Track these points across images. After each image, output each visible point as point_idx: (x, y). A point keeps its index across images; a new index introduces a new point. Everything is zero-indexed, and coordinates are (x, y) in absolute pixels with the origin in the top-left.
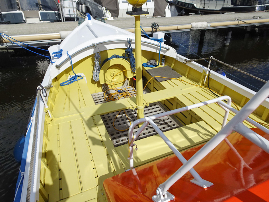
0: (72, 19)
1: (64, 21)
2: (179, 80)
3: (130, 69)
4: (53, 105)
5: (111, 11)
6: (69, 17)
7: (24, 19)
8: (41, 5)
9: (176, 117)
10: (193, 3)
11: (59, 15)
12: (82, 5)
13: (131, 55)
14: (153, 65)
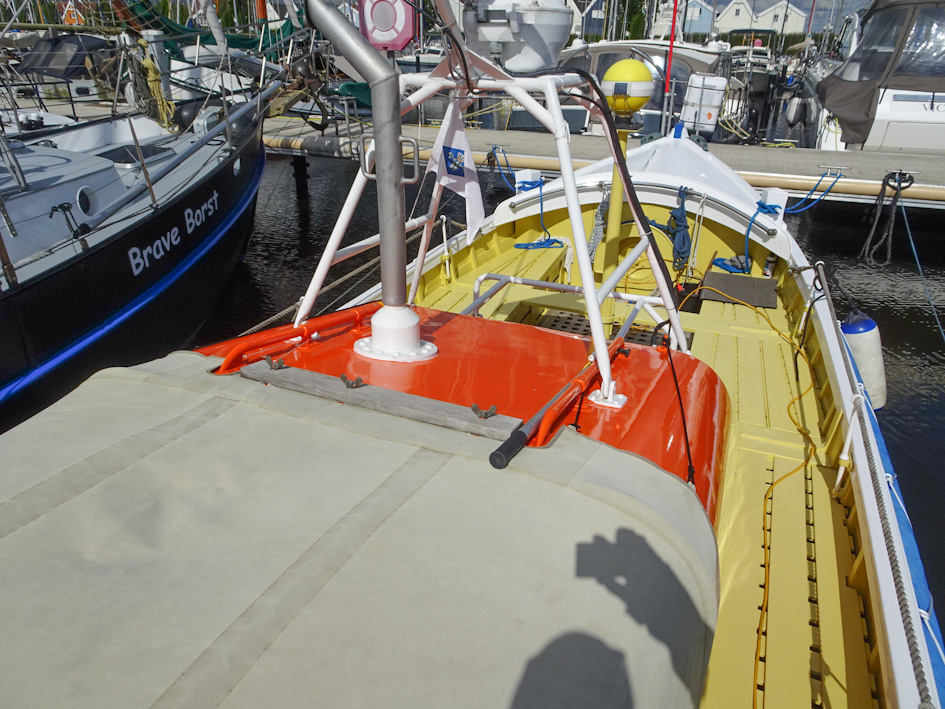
7: (586, 125)
13: (679, 225)
14: (736, 267)
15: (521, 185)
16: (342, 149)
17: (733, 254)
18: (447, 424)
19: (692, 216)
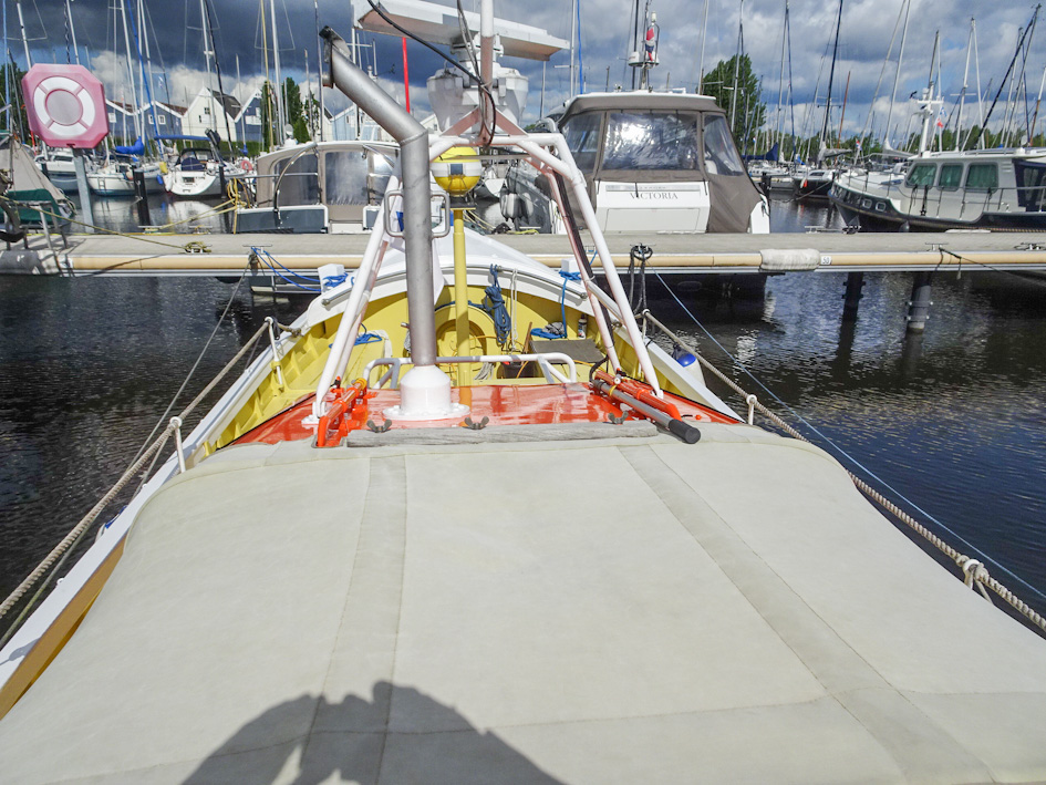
3: (495, 336)
4: (298, 373)
7: (326, 224)
10: (888, 198)
13: (499, 303)
14: (554, 333)
15: (327, 281)
16: (44, 264)
17: (546, 323)
18: (595, 435)
19: (507, 292)
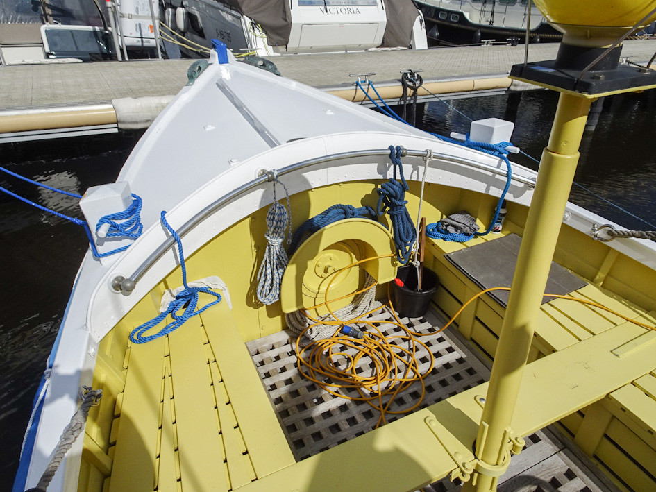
0: (144, 52)
1: (123, 59)
2: (583, 303)
3: (390, 253)
5: (267, 29)
6: (140, 44)
8: (49, 6)
9: (594, 461)
10: (461, 11)
11: (107, 39)
12: (175, 8)
13: (397, 206)
14: (466, 234)
